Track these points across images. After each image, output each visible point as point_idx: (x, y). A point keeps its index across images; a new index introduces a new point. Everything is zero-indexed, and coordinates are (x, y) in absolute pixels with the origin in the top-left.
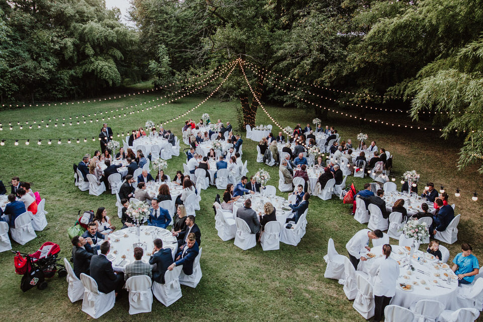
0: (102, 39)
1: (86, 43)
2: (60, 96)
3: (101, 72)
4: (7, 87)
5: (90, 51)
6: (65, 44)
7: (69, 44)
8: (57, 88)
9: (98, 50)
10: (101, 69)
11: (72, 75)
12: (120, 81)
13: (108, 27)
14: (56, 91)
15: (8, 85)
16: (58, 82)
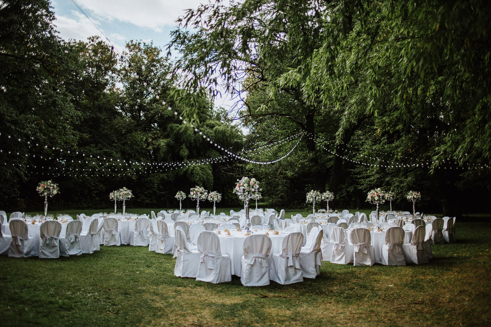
0: (199, 140)
1: (181, 144)
2: (149, 201)
3: (192, 173)
4: (93, 186)
5: (185, 152)
6: (159, 145)
7: (162, 144)
8: (146, 193)
9: (194, 152)
10: (192, 170)
11: (163, 179)
12: (212, 185)
13: (207, 127)
14: (145, 196)
15: (94, 183)
16: (147, 186)
